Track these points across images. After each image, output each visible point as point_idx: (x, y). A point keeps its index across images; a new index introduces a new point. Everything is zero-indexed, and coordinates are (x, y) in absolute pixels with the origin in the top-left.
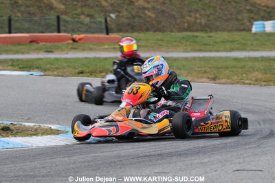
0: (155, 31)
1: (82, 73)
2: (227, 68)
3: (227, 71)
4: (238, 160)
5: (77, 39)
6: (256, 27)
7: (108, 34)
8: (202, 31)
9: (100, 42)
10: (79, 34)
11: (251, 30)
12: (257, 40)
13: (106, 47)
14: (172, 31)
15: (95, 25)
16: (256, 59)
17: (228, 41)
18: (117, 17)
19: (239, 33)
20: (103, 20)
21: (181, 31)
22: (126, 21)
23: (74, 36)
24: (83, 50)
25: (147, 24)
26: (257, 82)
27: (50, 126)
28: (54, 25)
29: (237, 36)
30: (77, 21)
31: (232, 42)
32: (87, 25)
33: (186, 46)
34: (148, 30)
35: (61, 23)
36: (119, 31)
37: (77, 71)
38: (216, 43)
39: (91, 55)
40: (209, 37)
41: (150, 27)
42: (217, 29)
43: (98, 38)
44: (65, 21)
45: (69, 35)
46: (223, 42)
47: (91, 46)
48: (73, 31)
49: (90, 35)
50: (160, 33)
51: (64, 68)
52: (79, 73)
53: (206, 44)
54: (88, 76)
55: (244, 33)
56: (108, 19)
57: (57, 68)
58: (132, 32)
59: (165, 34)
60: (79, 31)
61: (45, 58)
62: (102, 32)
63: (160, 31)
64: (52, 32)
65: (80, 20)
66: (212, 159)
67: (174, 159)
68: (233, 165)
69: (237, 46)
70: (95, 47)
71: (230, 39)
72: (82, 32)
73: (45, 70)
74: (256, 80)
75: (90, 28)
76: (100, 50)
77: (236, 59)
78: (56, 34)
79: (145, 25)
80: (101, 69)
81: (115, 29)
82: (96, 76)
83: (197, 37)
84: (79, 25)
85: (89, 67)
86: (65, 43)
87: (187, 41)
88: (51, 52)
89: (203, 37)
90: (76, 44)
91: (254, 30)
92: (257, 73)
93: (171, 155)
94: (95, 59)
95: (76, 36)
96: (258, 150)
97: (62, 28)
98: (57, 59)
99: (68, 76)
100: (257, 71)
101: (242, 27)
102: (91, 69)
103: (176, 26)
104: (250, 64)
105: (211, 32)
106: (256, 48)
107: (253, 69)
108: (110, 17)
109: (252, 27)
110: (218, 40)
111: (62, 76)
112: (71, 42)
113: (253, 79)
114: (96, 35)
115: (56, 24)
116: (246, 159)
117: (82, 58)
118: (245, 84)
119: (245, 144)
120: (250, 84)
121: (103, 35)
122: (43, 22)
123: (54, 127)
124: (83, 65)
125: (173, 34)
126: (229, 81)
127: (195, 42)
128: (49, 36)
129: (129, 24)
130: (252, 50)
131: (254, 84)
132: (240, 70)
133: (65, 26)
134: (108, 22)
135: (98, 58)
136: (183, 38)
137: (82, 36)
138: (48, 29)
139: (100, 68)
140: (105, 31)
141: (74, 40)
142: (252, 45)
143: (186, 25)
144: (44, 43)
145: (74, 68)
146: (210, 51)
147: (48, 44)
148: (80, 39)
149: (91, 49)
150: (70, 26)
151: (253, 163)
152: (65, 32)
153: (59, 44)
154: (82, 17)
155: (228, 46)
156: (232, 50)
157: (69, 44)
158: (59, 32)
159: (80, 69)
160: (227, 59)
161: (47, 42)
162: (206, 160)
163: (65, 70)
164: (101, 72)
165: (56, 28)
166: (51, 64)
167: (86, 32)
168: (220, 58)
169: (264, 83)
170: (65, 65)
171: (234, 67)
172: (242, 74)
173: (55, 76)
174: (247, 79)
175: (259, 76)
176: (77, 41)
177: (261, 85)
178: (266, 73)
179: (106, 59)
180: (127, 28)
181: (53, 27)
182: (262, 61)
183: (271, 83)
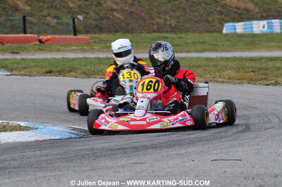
0: (124, 33)
1: (50, 72)
2: (199, 66)
3: (200, 70)
4: (215, 152)
5: (44, 40)
6: (227, 29)
7: (75, 35)
8: (172, 32)
9: (68, 43)
10: (45, 36)
12: (228, 40)
13: (74, 48)
14: (141, 33)
15: (62, 27)
16: (228, 59)
17: (199, 42)
18: (84, 18)
19: (210, 34)
20: (71, 22)
22: (95, 23)
23: (41, 37)
24: (50, 51)
25: (115, 25)
26: (230, 80)
27: (19, 123)
28: (19, 27)
29: (208, 37)
30: (44, 23)
31: (203, 43)
32: (54, 27)
34: (116, 31)
35: (27, 25)
36: (87, 32)
37: (45, 70)
38: (187, 44)
39: (59, 56)
40: (180, 38)
41: (118, 29)
42: (187, 31)
43: (66, 39)
44: (31, 23)
45: (35, 36)
46: (194, 43)
47: (60, 48)
48: (39, 33)
49: (57, 36)
51: (31, 67)
52: (47, 73)
53: (176, 45)
54: (56, 76)
55: (215, 34)
56: (76, 20)
57: (24, 68)
59: (135, 35)
60: (45, 32)
61: (11, 59)
62: (70, 33)
63: (129, 33)
64: (18, 33)
65: (47, 21)
66: (189, 150)
67: (149, 151)
68: (211, 156)
69: (208, 47)
70: (63, 48)
71: (201, 40)
72: (48, 34)
73: (12, 70)
74: (229, 79)
75: (57, 29)
76: (68, 51)
77: (207, 59)
78: (22, 35)
79: (113, 26)
80: (70, 69)
81: (83, 30)
82: (64, 76)
83: (167, 38)
84: (46, 27)
85: (57, 67)
86: (32, 44)
88: (18, 53)
89: (174, 38)
90: (42, 45)
91: (225, 31)
92: (230, 71)
93: (145, 148)
94: (63, 59)
95: (43, 37)
96: (235, 143)
97: (28, 29)
98: (23, 59)
99: (35, 75)
100: (230, 69)
101: (212, 29)
102: (59, 68)
103: (146, 28)
104: (223, 63)
105: (181, 33)
106: (228, 49)
107: (226, 68)
108: (78, 19)
109: (222, 29)
110: (189, 41)
111: (30, 76)
112: (38, 43)
113: (227, 77)
114: (64, 36)
115: (22, 26)
116: (223, 150)
117: (50, 59)
118: (217, 82)
119: (222, 137)
120: (223, 82)
121: (71, 36)
122: (8, 24)
123: (22, 124)
124: (52, 64)
125: (142, 35)
126: (201, 79)
128: (15, 38)
129: (97, 26)
130: (223, 51)
131: (227, 83)
132: (212, 68)
133: (31, 28)
134: (76, 23)
135: (66, 59)
137: (49, 37)
139: (69, 67)
140: (72, 32)
141: (41, 41)
142: (223, 46)
143: (155, 27)
144: (10, 45)
145: (42, 67)
146: (181, 52)
147: (14, 45)
148: (47, 40)
149: (58, 51)
150: (36, 28)
151: (231, 154)
152: (31, 33)
153: (26, 45)
154: (49, 19)
155: (199, 47)
156: (203, 51)
157: (35, 45)
158: (25, 33)
159: (48, 68)
160: (198, 59)
161: (12, 43)
162: (182, 152)
163: (32, 70)
164: (70, 71)
165: (22, 30)
166: (18, 64)
167: (53, 33)
168: (192, 59)
169: (238, 81)
170: (32, 64)
171: (206, 66)
172: (214, 73)
173: (22, 75)
174: (220, 77)
175: (232, 74)
176: (44, 43)
177: (234, 84)
178: (239, 72)
179: (74, 59)
180: (95, 30)
181: (18, 29)
182: (234, 60)
183: (245, 81)
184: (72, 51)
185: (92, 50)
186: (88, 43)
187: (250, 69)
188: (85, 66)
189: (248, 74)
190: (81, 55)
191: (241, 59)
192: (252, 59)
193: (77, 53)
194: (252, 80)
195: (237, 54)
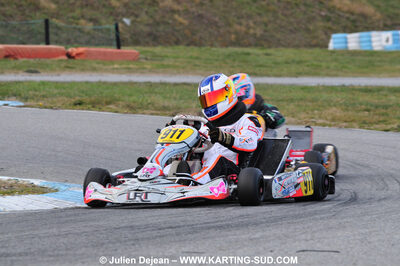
0: (188, 45)
1: (80, 104)
2: (292, 100)
3: (292, 106)
4: (303, 236)
5: (74, 54)
6: (335, 42)
7: (119, 47)
8: (256, 45)
9: (107, 59)
10: (76, 47)
11: (327, 47)
12: (336, 60)
13: (116, 66)
14: (212, 45)
15: (100, 34)
16: (332, 89)
17: (293, 61)
18: (133, 22)
19: (310, 51)
20: (113, 27)
21: (227, 46)
22: (147, 29)
23: (70, 50)
24: (83, 70)
25: (176, 34)
26: (335, 122)
27: (32, 181)
28: (40, 33)
29: (307, 54)
30: (75, 28)
31: (299, 62)
32: (88, 33)
33: (232, 67)
34: (177, 43)
35: (51, 30)
36: (136, 43)
37: (73, 100)
38: (276, 63)
39: (94, 78)
40: (267, 54)
41: (180, 38)
42: (279, 44)
43: (105, 54)
44: (59, 28)
45: (62, 48)
46: (287, 63)
47: (95, 65)
48: (68, 42)
49: (93, 49)
50: (196, 49)
51: (54, 96)
52: (75, 104)
53: (261, 66)
54: (89, 109)
55: (317, 51)
56: (120, 25)
57: (44, 96)
58: (155, 46)
59: (203, 49)
60: (76, 42)
61: (26, 81)
62: (110, 45)
63: (196, 45)
64: (38, 43)
65: (79, 26)
66: (267, 233)
67: (212, 233)
68: (297, 243)
69: (306, 68)
70: (101, 66)
71: (297, 59)
72: (81, 44)
73: (26, 99)
74: (333, 120)
75: (93, 37)
76: (106, 71)
77: (304, 88)
78: (43, 46)
79: (173, 35)
80: (108, 99)
81: (130, 40)
82: (100, 109)
83: (248, 54)
84: (78, 33)
85: (90, 96)
86: (56, 59)
87: (234, 60)
88: (36, 72)
89: (258, 55)
90: (71, 61)
91: (332, 46)
92: (334, 109)
93: (207, 227)
94: (100, 84)
96: (333, 222)
97: (52, 37)
98: (43, 83)
99: (59, 108)
100: (335, 106)
101: (314, 42)
102: (93, 99)
103: (220, 39)
104: (325, 96)
105: (270, 47)
106: (335, 73)
107: (329, 103)
108: (123, 23)
109: (328, 42)
110: (280, 59)
111: (52, 108)
112: (65, 58)
113: (329, 118)
114: (102, 49)
115: (43, 31)
116: (316, 235)
117: (81, 83)
118: (317, 125)
120: (324, 125)
121: (113, 49)
122: (24, 28)
123: (37, 182)
124: (83, 92)
125: (214, 49)
126: (293, 120)
127: (245, 62)
128: (33, 50)
129: (150, 34)
130: (328, 75)
131: (330, 126)
132: (309, 104)
133: (56, 34)
134: (120, 30)
135: (105, 83)
136: (229, 56)
137: (81, 49)
138: (30, 38)
139: (106, 97)
140: (115, 43)
141: (69, 56)
142: (328, 68)
143: (233, 37)
144: (25, 59)
145: (69, 96)
146: (268, 76)
147: (32, 60)
148: (78, 54)
149: (94, 69)
150: (64, 35)
151: (326, 241)
152: (57, 43)
153: (48, 61)
154: (82, 21)
155: (294, 68)
156: (298, 74)
157: (61, 60)
158: (48, 43)
159: (78, 98)
160: (292, 87)
161: (29, 57)
162: (257, 236)
163: (55, 100)
164: (108, 103)
165: (43, 37)
166: (36, 90)
167: (88, 43)
168: (282, 86)
169: (344, 124)
170: (56, 91)
171: (301, 99)
172: (312, 110)
173: (41, 107)
174: (320, 118)
175: (338, 114)
176: (73, 58)
177: (340, 127)
178: (347, 110)
179: (115, 84)
180: (147, 40)
181: (39, 36)
182: (342, 91)
183: (355, 124)
184: (114, 71)
185: (142, 70)
186: (136, 59)
187: (363, 107)
188: (131, 95)
189: (361, 114)
190: (124, 78)
191: (352, 89)
192: (367, 90)
193: (121, 73)
194: (364, 122)
195: (348, 81)
